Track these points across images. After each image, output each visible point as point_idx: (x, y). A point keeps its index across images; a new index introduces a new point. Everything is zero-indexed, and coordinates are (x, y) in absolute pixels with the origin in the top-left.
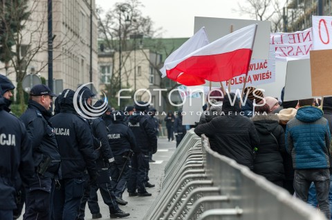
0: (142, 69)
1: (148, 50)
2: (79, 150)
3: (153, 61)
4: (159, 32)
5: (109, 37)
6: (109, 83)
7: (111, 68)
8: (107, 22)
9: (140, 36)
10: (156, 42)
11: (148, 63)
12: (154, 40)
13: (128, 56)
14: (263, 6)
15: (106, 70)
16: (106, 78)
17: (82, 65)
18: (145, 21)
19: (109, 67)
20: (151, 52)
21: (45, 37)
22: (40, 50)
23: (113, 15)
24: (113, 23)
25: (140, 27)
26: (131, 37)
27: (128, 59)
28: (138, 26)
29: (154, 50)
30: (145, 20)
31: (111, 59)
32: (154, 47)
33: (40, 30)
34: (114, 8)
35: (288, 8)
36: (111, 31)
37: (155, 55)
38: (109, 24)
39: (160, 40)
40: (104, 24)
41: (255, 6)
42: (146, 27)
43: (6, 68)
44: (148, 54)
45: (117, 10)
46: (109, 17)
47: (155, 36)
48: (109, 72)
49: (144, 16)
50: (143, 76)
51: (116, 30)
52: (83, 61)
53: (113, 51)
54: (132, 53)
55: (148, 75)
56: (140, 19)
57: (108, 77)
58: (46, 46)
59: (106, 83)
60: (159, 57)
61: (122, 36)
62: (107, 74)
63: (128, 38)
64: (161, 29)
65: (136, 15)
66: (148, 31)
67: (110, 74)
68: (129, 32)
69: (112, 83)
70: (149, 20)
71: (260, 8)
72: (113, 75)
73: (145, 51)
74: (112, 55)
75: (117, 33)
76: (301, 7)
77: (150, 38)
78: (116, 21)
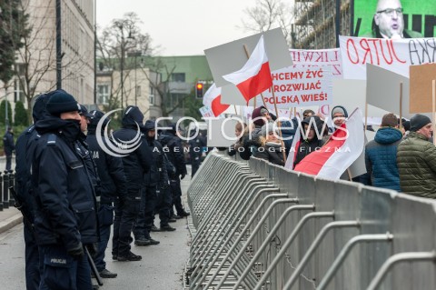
0: (142, 88)
1: (148, 69)
2: (109, 174)
3: (154, 81)
4: (157, 49)
5: (106, 55)
6: (108, 104)
7: (109, 88)
8: (105, 40)
9: (138, 54)
10: (156, 61)
11: (147, 82)
12: (153, 58)
13: (128, 75)
14: (268, 23)
15: (104, 90)
16: (104, 99)
17: (82, 84)
18: (144, 39)
19: (107, 87)
20: (151, 71)
21: (54, 55)
22: (50, 68)
23: (110, 32)
24: (110, 40)
25: (138, 46)
26: (129, 55)
27: (128, 78)
28: (136, 43)
29: (154, 69)
30: (144, 37)
31: (109, 78)
32: (154, 66)
33: (50, 47)
34: (111, 25)
35: (297, 24)
36: (109, 49)
37: (155, 74)
38: (106, 42)
39: (160, 59)
40: (101, 41)
41: (259, 22)
42: (144, 44)
43: (6, 88)
44: (148, 73)
45: (114, 27)
46: (106, 34)
47: (154, 54)
48: (107, 92)
49: (143, 33)
50: (143, 97)
51: (113, 48)
52: (82, 80)
53: (111, 70)
54: (132, 72)
55: (149, 95)
56: (139, 36)
57: (107, 97)
58: (55, 64)
59: (104, 103)
60: (159, 76)
61: (120, 54)
62: (104, 94)
63: (126, 57)
64: (158, 47)
65: (134, 32)
66: (146, 49)
67: (109, 94)
68: (127, 50)
69: (110, 104)
70: (148, 36)
71: (264, 25)
72: (112, 96)
73: (145, 69)
74: (110, 74)
75: (113, 51)
76: (311, 24)
77: (149, 57)
78: (114, 38)
